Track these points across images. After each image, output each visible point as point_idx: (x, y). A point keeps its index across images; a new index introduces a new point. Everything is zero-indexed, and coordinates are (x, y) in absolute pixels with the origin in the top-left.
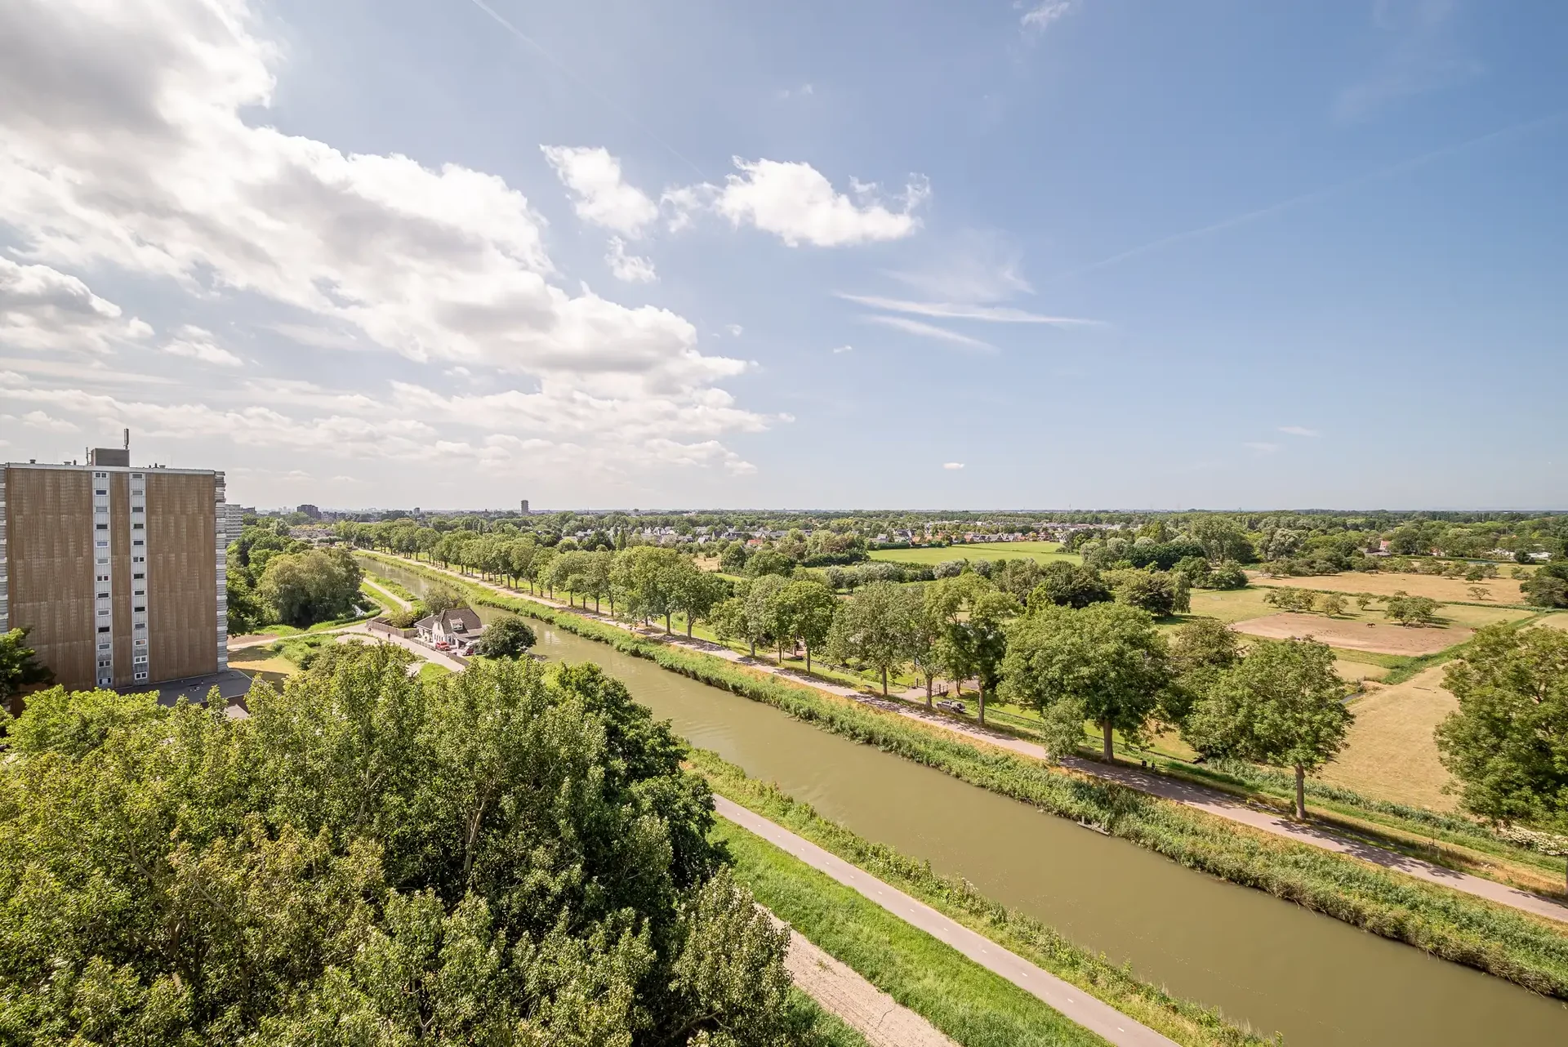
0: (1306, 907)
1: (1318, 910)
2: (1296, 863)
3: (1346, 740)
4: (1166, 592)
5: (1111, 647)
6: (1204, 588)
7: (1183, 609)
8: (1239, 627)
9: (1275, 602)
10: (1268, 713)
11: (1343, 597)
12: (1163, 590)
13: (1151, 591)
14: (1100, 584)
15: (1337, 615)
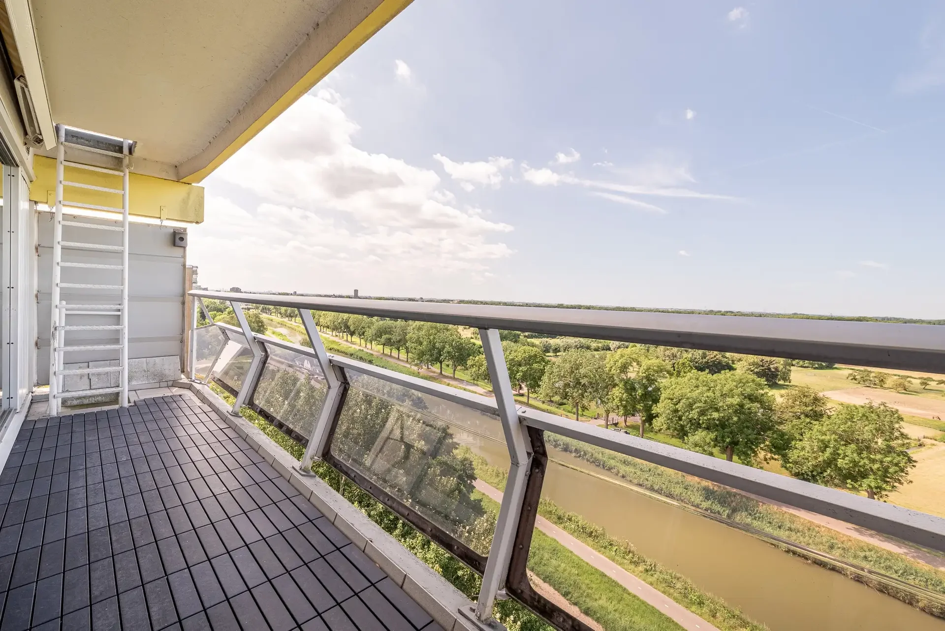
0: (872, 588)
1: (881, 591)
2: (865, 557)
3: (909, 478)
4: (774, 368)
5: (736, 400)
6: (802, 367)
7: (785, 379)
8: (828, 394)
9: (856, 379)
10: (849, 453)
11: (909, 379)
12: (772, 366)
13: (762, 366)
14: (726, 360)
15: (903, 391)
